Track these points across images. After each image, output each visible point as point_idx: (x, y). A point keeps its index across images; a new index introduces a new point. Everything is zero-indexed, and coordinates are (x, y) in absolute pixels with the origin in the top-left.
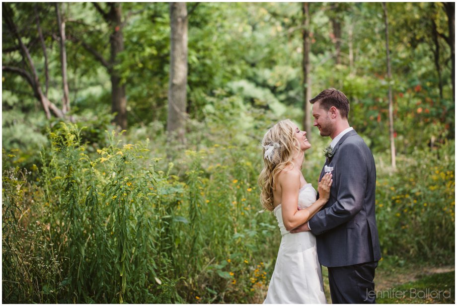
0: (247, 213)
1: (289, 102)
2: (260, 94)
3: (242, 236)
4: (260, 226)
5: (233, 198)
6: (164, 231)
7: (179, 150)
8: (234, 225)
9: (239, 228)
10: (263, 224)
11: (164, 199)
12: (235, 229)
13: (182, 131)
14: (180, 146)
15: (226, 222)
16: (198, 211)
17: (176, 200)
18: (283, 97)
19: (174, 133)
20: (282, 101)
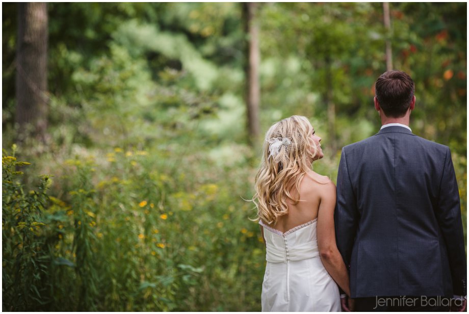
0: (159, 252)
1: (220, 58)
2: (166, 44)
3: (153, 285)
4: (180, 269)
5: (138, 230)
6: (39, 278)
7: (38, 155)
8: (140, 270)
9: (148, 275)
10: (183, 266)
11: (37, 231)
12: (142, 276)
13: (41, 122)
14: (40, 148)
15: (129, 266)
16: (88, 248)
17: (55, 233)
18: (209, 49)
19: (29, 127)
20: (207, 58)
